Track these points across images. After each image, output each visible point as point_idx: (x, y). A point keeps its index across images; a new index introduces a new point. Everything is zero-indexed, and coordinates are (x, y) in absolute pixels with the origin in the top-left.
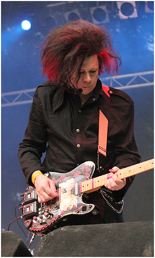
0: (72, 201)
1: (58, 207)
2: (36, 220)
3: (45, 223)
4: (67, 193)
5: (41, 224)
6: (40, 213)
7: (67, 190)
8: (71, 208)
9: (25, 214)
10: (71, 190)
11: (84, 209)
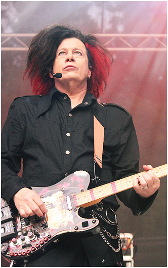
0: (66, 217)
1: (46, 226)
2: (15, 243)
3: (30, 245)
4: (56, 209)
5: (24, 247)
6: (19, 234)
7: (54, 205)
8: (65, 226)
10: (62, 205)
11: (85, 224)
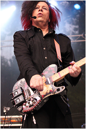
0: (48, 88)
2: (25, 105)
3: (33, 105)
5: (30, 107)
6: (27, 100)
8: (49, 92)
9: (16, 104)
10: (45, 83)
11: (58, 90)
